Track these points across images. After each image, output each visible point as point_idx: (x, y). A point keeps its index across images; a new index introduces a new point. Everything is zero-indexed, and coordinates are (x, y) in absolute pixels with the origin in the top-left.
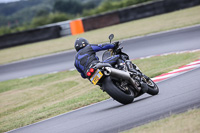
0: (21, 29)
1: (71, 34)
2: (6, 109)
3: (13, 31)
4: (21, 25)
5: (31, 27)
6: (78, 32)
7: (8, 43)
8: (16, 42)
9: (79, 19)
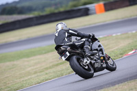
0: (62, 10)
1: (95, 13)
2: (51, 64)
3: (56, 11)
4: (62, 7)
5: (68, 9)
6: (101, 12)
7: (53, 19)
8: (58, 18)
9: (102, 3)
